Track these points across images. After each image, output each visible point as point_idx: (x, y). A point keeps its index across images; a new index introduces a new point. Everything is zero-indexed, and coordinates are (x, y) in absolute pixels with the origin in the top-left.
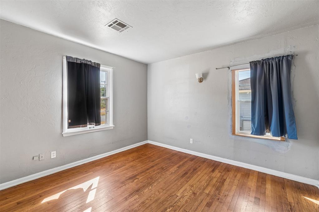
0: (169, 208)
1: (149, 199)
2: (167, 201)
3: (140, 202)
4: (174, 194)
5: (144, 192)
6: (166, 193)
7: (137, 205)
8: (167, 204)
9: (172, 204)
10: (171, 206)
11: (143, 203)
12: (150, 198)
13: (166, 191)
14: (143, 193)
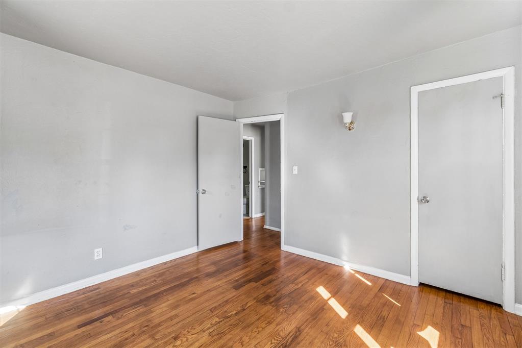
0: (231, 315)
1: (260, 329)
2: (231, 325)
3: (275, 323)
4: (216, 337)
5: (271, 344)
6: (229, 340)
7: (278, 320)
8: (232, 321)
9: (225, 320)
10: (228, 317)
11: (269, 323)
12: (259, 331)
13: (226, 345)
14: (273, 341)
